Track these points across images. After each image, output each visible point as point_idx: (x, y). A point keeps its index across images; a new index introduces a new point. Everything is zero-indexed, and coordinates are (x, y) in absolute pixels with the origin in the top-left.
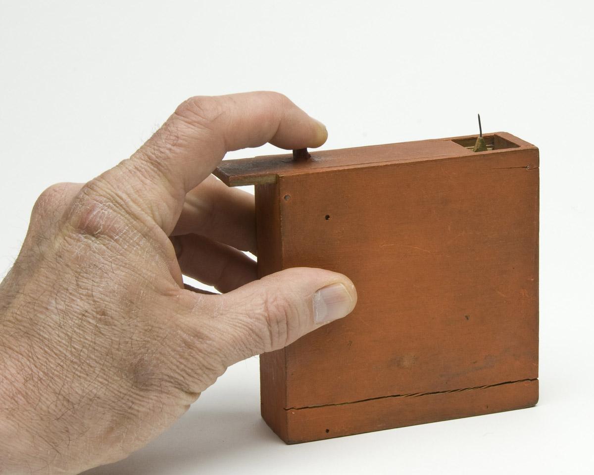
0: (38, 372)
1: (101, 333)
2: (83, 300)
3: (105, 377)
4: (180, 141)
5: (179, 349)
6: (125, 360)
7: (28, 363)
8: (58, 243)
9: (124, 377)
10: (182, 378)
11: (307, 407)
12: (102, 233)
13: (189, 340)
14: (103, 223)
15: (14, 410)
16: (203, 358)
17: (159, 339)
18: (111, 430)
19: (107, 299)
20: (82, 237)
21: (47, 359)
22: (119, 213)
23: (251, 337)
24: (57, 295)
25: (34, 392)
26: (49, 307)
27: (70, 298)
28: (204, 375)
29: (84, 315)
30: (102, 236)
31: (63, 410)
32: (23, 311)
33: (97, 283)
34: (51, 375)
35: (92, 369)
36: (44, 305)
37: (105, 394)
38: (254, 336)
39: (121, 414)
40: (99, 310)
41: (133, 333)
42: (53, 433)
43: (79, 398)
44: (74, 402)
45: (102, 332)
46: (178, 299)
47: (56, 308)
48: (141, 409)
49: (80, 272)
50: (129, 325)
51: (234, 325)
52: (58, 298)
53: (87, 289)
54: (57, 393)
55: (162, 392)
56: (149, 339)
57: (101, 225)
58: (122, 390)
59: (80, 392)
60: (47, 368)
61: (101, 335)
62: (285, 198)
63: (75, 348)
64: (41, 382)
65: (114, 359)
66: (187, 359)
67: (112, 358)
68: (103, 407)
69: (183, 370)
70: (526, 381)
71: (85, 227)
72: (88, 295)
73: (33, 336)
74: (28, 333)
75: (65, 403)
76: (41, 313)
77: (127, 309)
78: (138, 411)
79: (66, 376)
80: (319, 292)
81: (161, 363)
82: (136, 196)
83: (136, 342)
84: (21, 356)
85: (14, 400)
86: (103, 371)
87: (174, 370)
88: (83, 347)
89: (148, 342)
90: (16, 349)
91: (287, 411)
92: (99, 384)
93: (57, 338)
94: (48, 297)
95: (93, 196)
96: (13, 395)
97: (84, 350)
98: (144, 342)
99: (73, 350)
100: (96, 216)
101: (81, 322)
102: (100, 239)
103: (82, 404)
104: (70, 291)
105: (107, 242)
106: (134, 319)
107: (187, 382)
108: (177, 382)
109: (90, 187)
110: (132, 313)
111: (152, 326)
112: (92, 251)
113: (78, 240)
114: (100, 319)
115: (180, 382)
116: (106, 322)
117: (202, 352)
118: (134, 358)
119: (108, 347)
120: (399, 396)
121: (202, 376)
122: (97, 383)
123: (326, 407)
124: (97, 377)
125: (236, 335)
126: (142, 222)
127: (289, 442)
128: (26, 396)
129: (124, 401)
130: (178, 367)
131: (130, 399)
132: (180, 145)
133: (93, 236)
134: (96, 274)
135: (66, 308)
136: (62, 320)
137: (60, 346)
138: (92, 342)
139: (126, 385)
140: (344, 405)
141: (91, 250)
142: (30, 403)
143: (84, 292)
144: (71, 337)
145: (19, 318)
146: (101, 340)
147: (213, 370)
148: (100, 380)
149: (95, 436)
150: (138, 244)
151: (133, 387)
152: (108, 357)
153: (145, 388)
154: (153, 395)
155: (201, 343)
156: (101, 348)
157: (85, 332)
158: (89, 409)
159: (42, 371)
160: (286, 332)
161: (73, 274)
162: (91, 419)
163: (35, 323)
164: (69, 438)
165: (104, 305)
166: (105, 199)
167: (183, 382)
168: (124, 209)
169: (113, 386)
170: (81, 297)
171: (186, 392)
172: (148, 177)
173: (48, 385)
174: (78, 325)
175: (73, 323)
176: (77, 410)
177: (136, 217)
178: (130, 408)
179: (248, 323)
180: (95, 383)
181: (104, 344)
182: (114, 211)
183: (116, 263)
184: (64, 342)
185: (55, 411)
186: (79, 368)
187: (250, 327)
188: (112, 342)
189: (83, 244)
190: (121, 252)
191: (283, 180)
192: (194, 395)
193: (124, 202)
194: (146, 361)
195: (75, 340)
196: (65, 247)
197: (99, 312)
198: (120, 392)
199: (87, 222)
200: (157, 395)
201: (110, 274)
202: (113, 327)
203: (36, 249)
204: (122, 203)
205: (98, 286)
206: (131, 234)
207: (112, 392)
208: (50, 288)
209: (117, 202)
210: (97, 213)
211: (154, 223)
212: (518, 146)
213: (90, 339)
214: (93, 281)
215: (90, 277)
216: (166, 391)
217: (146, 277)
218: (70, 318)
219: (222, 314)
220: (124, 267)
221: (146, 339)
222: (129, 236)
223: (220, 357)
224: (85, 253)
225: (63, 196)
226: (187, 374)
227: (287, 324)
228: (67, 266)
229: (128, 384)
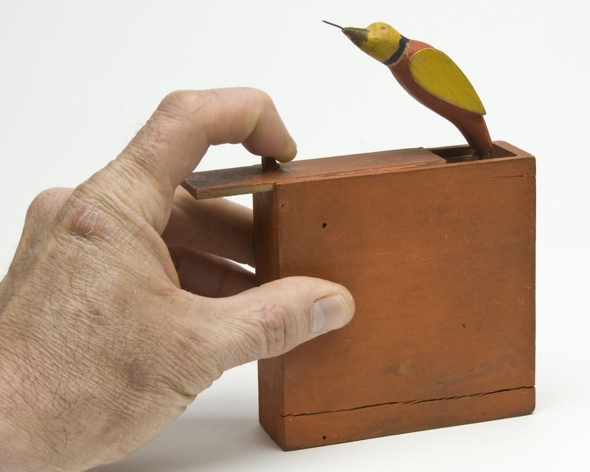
0: (34, 373)
1: (94, 332)
2: (76, 300)
3: (100, 376)
4: (162, 137)
5: (174, 349)
6: (119, 360)
7: (24, 364)
8: (51, 245)
9: (119, 376)
10: (177, 380)
11: (304, 414)
12: (92, 234)
13: (185, 342)
14: (93, 224)
15: (12, 409)
16: (199, 360)
17: (154, 339)
18: (107, 430)
19: (100, 298)
20: (74, 238)
21: (43, 359)
22: (110, 214)
23: (247, 341)
24: (51, 296)
25: (31, 391)
26: (43, 309)
27: (63, 298)
28: (199, 378)
29: (77, 315)
30: (93, 237)
31: (60, 409)
32: (18, 313)
33: (90, 283)
34: (47, 375)
35: (87, 369)
36: (39, 307)
37: (100, 394)
38: (250, 341)
39: (117, 415)
40: (92, 309)
41: (127, 333)
42: (51, 432)
43: (75, 398)
44: (70, 402)
45: (97, 332)
46: (174, 300)
47: (51, 309)
48: (136, 409)
49: (73, 273)
50: (123, 325)
51: (230, 329)
52: (52, 299)
53: (81, 289)
54: (54, 393)
55: (157, 393)
56: (144, 339)
57: (92, 226)
58: (117, 390)
59: (76, 392)
60: (43, 368)
61: (95, 334)
62: (282, 206)
63: (69, 348)
64: (38, 382)
65: (108, 359)
66: (182, 360)
67: (107, 357)
68: (99, 407)
69: (179, 371)
70: (522, 389)
71: (76, 228)
72: (81, 295)
73: (28, 337)
74: (23, 335)
75: (62, 403)
76: (36, 314)
77: (121, 309)
78: (134, 412)
79: (62, 376)
80: (318, 301)
81: (156, 362)
82: (125, 196)
83: (131, 342)
84: (16, 358)
85: (12, 399)
86: (98, 371)
87: (170, 371)
88: (78, 346)
89: (143, 341)
90: (12, 350)
91: (284, 418)
92: (94, 383)
93: (52, 338)
94: (42, 298)
95: (84, 198)
96: (11, 394)
97: (78, 349)
98: (139, 342)
99: (68, 350)
100: (86, 217)
101: (75, 322)
102: (92, 240)
103: (78, 404)
104: (64, 292)
105: (99, 242)
106: (128, 319)
107: (183, 384)
108: (172, 383)
109: (80, 189)
110: (126, 313)
111: (147, 326)
112: (85, 252)
113: (70, 242)
114: (94, 319)
115: (175, 383)
116: (100, 322)
117: (197, 354)
118: (129, 358)
119: (102, 346)
120: (396, 403)
121: (197, 379)
122: (92, 382)
123: (322, 414)
124: (92, 376)
125: (232, 339)
126: (132, 222)
127: (286, 448)
128: (23, 396)
129: (119, 402)
130: (173, 368)
131: (126, 399)
132: (163, 141)
133: (85, 237)
134: (89, 274)
135: (60, 309)
136: (56, 320)
137: (55, 346)
138: (86, 341)
139: (122, 385)
140: (341, 412)
141: (83, 251)
142: (28, 403)
143: (78, 292)
144: (66, 337)
145: (15, 320)
146: (95, 339)
147: (208, 373)
148: (96, 379)
149: (92, 436)
150: (130, 244)
151: (129, 387)
152: (102, 357)
153: (140, 388)
154: (148, 396)
155: (197, 345)
156: (95, 347)
157: (79, 331)
158: (85, 409)
159: (38, 372)
160: (283, 340)
161: (66, 275)
162: (87, 419)
163: (30, 325)
164: (67, 437)
165: (97, 305)
166: (95, 200)
167: (179, 384)
168: (114, 209)
169: (108, 385)
170: (75, 297)
171: (181, 394)
172: (135, 176)
173: (45, 385)
174: (72, 325)
175: (67, 323)
176: (74, 410)
177: (126, 218)
178: (126, 408)
179: (244, 328)
180: (90, 383)
181: (98, 343)
182: (104, 211)
183: (108, 262)
184: (59, 342)
185: (52, 410)
186: (75, 368)
187: (247, 332)
188: (106, 342)
189: (75, 245)
190: (113, 252)
191: (281, 188)
192: (190, 396)
193: (114, 202)
194: (141, 361)
195: (69, 340)
196: (58, 248)
197: (93, 312)
198: (116, 392)
199: (78, 224)
200: (153, 395)
201: (103, 274)
202: (107, 326)
203: (30, 251)
204: (112, 203)
205: (91, 286)
206: (123, 234)
207: (108, 392)
208: (44, 290)
209: (106, 202)
210: (88, 214)
211: (144, 222)
212: (515, 155)
213: (84, 338)
214: (86, 281)
215: (83, 277)
216: (161, 392)
217: (139, 277)
218: (64, 318)
219: (218, 318)
220: (116, 266)
221: (141, 339)
222: (121, 236)
223: (216, 361)
224: (78, 254)
225: (56, 199)
226: (183, 375)
227: (285, 331)
228: (61, 267)
229: (123, 384)
